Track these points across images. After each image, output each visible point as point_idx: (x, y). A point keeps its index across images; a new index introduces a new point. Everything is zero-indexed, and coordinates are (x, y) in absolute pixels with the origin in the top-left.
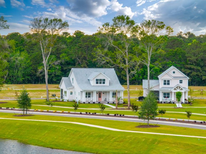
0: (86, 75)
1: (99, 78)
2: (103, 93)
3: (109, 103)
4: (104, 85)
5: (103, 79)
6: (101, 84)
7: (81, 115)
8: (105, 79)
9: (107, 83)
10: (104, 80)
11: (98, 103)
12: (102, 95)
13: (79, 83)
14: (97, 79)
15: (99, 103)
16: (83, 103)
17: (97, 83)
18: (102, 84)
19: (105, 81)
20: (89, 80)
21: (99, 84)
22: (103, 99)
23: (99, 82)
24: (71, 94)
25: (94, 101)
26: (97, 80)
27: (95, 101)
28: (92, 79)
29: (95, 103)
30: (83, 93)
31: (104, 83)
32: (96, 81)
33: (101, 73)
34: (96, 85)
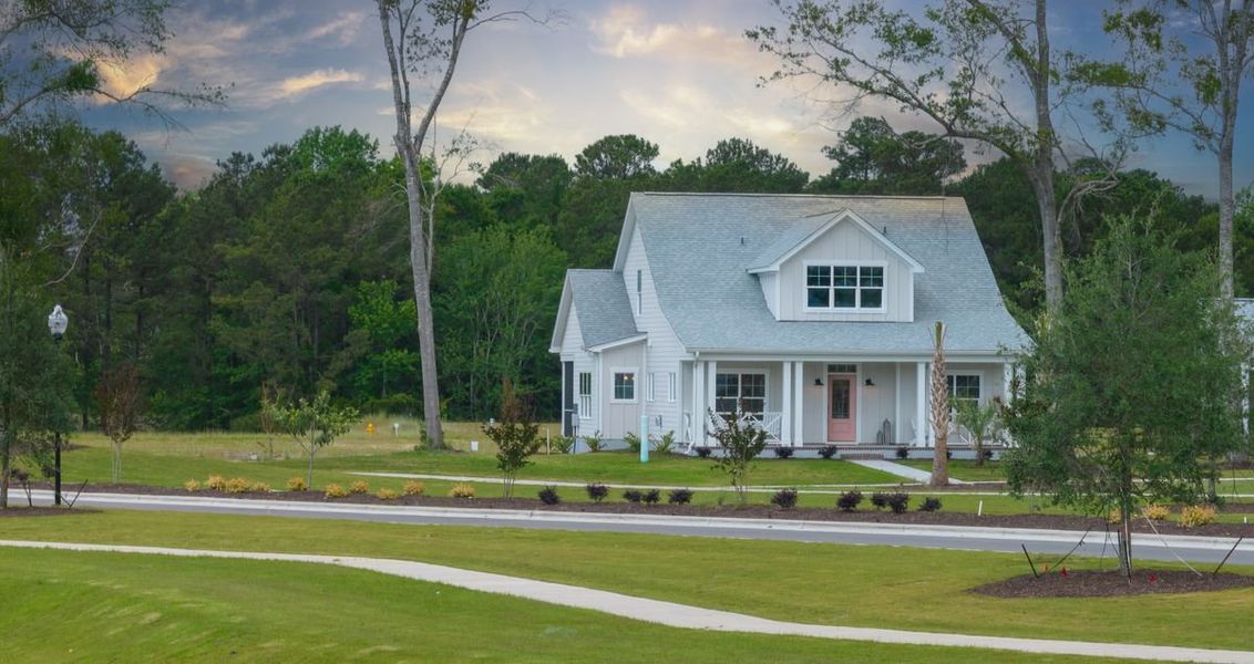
0: (738, 243)
1: (831, 259)
2: (869, 382)
3: (912, 455)
4: (870, 312)
5: (865, 271)
6: (854, 306)
7: (540, 516)
8: (879, 271)
9: (898, 300)
10: (874, 275)
11: (814, 454)
12: (860, 395)
13: (670, 302)
14: (812, 271)
15: (828, 453)
16: (695, 453)
17: (818, 299)
18: (858, 311)
19: (880, 282)
20: (755, 276)
21: (831, 311)
22: (862, 427)
23: (832, 289)
24: (619, 394)
25: (785, 442)
26: (817, 276)
27: (799, 442)
28: (776, 267)
29: (796, 454)
30: (698, 373)
31: (873, 299)
32: (811, 281)
33: (847, 219)
34: (806, 311)
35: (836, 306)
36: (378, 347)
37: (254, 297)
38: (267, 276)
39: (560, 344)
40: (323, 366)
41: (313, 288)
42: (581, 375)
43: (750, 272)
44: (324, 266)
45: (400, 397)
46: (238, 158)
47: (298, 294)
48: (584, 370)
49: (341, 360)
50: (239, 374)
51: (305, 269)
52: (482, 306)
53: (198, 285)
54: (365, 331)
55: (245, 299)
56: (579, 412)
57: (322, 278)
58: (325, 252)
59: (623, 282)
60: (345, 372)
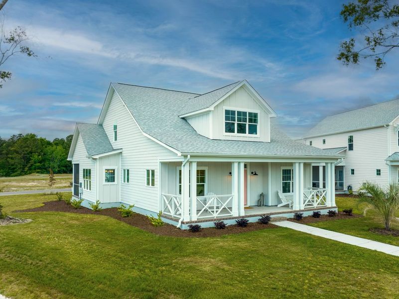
2: (254, 174)
4: (252, 137)
5: (250, 114)
8: (256, 115)
9: (264, 131)
10: (253, 118)
12: (249, 180)
14: (227, 112)
17: (229, 129)
18: (247, 136)
19: (256, 121)
20: (183, 118)
21: (236, 135)
22: (250, 198)
23: (236, 123)
24: (108, 180)
25: (236, 214)
27: (242, 213)
28: (211, 109)
31: (253, 130)
32: (227, 118)
33: (244, 85)
34: (225, 135)
35: (238, 132)
36: (35, 163)
37: (15, 155)
38: (17, 152)
39: (72, 157)
40: (26, 166)
41: (25, 154)
42: (84, 170)
43: (181, 117)
44: (26, 151)
45: (38, 170)
46: (14, 136)
47: (22, 155)
48: (86, 168)
49: (29, 165)
50: (13, 167)
51: (23, 151)
52: (52, 157)
53: (7, 154)
54: (33, 161)
55: (13, 156)
56: (83, 186)
57: (26, 152)
58: (27, 149)
59: (103, 129)
60: (30, 167)
